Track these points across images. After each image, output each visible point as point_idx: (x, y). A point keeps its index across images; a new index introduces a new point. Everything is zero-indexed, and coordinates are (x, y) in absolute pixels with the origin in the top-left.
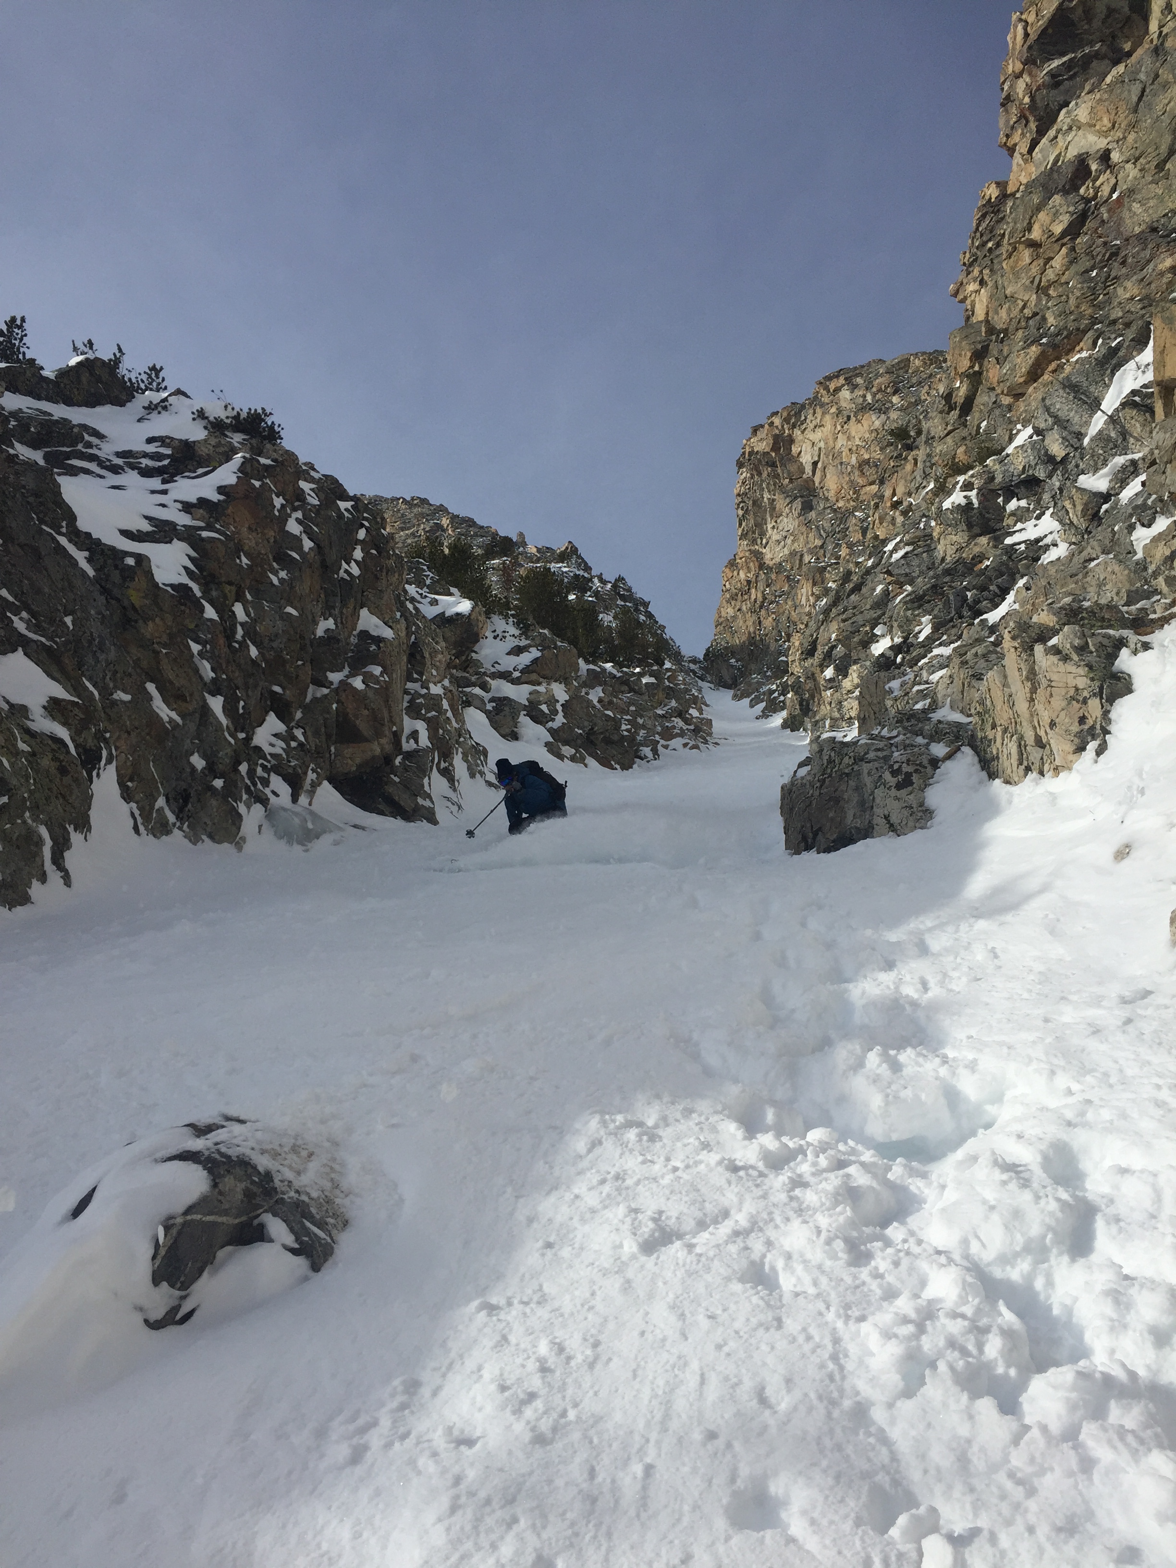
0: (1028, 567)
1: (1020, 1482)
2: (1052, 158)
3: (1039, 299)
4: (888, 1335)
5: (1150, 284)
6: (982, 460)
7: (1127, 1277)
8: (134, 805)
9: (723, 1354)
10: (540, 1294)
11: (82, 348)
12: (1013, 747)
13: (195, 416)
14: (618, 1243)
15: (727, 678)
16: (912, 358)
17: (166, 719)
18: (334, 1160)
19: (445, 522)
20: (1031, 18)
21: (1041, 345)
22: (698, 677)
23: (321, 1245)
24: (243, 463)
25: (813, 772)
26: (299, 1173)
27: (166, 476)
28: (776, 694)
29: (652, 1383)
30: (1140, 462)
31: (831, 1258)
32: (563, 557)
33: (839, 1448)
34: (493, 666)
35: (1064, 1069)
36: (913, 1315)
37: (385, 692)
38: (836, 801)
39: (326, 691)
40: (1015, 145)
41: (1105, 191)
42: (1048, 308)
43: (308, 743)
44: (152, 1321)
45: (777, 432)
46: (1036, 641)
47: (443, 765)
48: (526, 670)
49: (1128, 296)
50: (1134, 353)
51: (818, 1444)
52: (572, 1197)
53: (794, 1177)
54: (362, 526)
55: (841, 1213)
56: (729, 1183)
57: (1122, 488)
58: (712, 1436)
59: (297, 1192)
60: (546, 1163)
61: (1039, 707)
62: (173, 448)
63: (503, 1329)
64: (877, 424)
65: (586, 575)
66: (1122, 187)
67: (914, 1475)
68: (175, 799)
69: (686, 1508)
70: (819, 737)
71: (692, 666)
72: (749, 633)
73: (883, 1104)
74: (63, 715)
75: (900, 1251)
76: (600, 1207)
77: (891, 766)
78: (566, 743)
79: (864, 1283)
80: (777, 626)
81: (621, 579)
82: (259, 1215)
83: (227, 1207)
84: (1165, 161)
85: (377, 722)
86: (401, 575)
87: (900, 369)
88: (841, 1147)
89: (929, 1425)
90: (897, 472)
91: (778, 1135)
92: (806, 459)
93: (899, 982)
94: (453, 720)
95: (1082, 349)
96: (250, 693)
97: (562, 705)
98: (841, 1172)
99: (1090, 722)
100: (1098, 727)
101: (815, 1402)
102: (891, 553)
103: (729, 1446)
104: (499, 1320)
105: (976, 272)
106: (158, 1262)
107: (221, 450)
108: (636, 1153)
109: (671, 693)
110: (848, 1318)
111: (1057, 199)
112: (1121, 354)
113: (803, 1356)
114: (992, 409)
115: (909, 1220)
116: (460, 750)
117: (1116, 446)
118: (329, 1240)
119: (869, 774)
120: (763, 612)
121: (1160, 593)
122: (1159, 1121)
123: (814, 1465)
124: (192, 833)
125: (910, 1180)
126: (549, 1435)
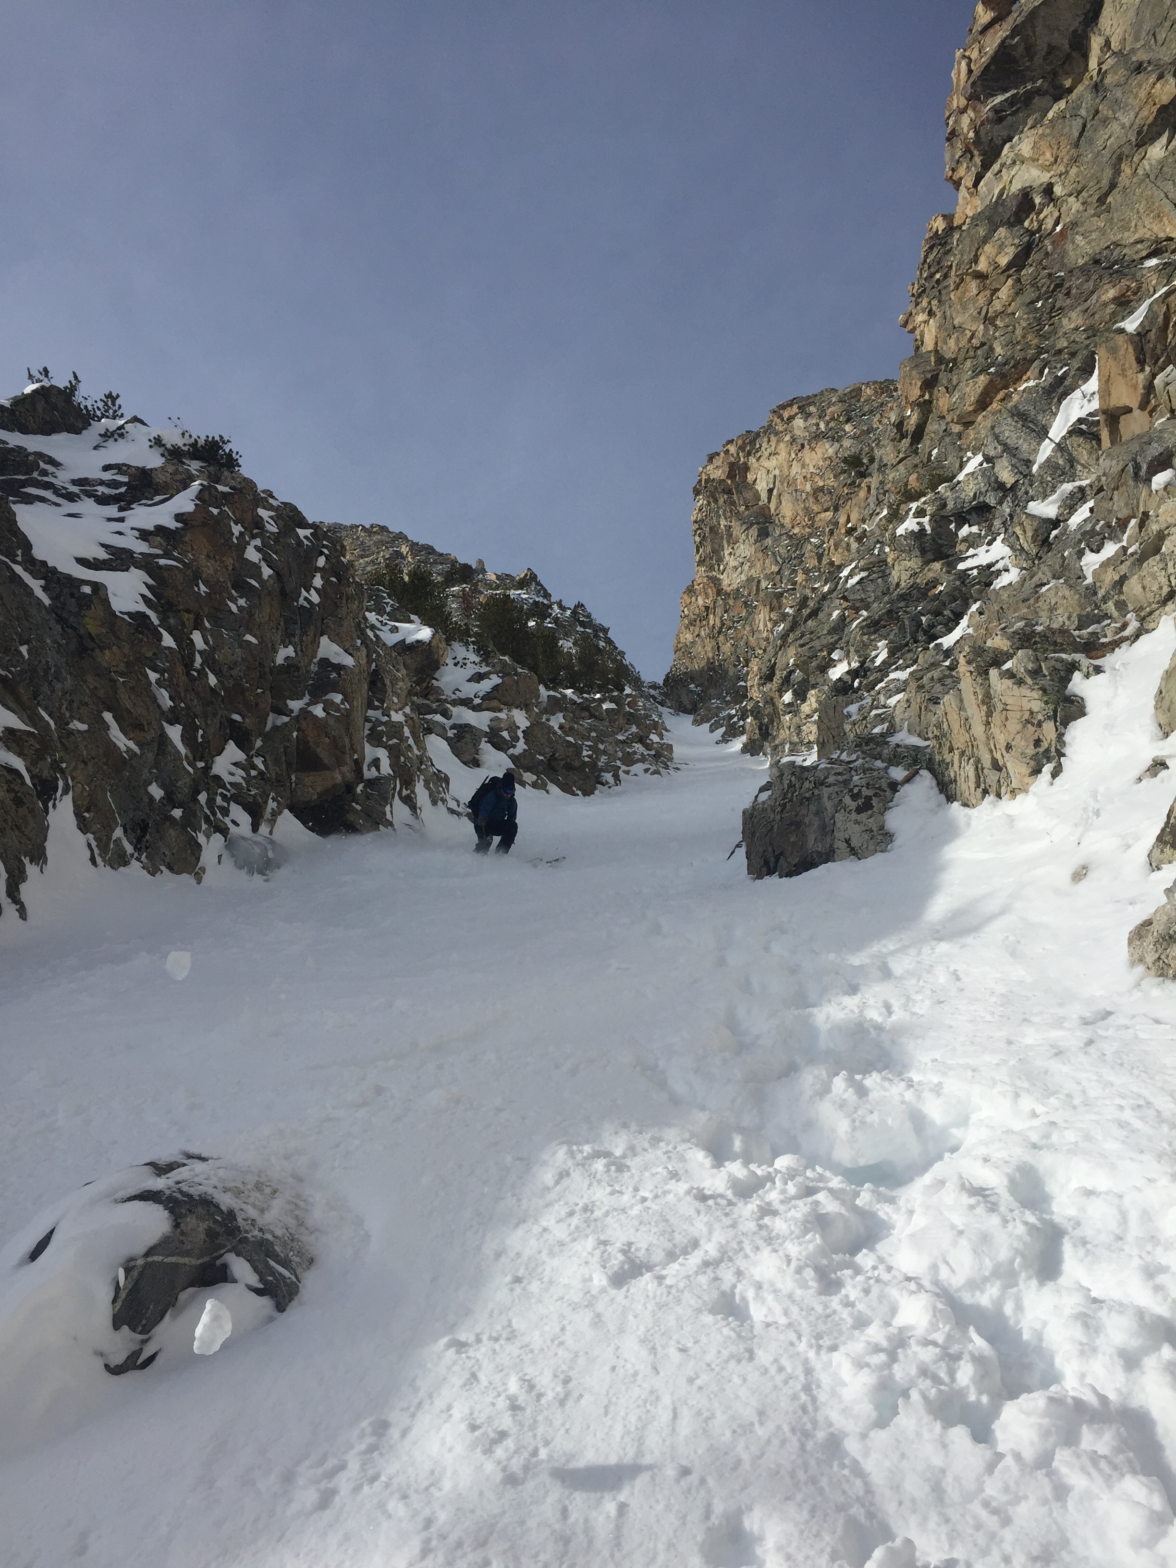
0: (980, 592)
1: (995, 1512)
2: (996, 192)
3: (986, 329)
4: (860, 1364)
5: (1093, 314)
6: (934, 487)
7: (1095, 1301)
8: (90, 836)
9: (695, 1387)
10: (509, 1329)
11: (38, 376)
12: (970, 770)
13: (152, 444)
14: (587, 1276)
15: (686, 702)
16: (863, 387)
17: (123, 748)
18: (298, 1196)
19: (404, 549)
20: (974, 55)
21: (989, 374)
22: (658, 702)
23: (286, 1284)
24: (201, 491)
25: (773, 797)
26: (262, 1211)
27: (122, 503)
28: (735, 719)
29: (624, 1419)
30: (1087, 489)
31: (801, 1287)
32: (522, 584)
33: (814, 1481)
34: (454, 693)
35: (1028, 1091)
36: (884, 1344)
37: (346, 719)
38: (797, 825)
39: (286, 719)
40: (961, 179)
41: (1049, 224)
42: (996, 339)
43: (268, 772)
44: (112, 1366)
45: (733, 459)
46: (991, 665)
47: (405, 792)
48: (487, 697)
49: (1072, 326)
50: (1080, 382)
51: (792, 1477)
52: (540, 1230)
53: (763, 1204)
54: (322, 553)
55: (811, 1241)
56: (699, 1212)
57: (1071, 514)
58: (685, 1472)
59: (261, 1230)
60: (513, 1195)
61: (995, 730)
62: (130, 476)
63: (473, 1367)
64: (831, 451)
65: (546, 602)
66: (1066, 219)
67: (889, 1507)
68: (133, 830)
69: (661, 1547)
70: (779, 761)
71: (652, 692)
72: (708, 659)
73: (849, 1130)
74: (18, 745)
75: (870, 1278)
76: (568, 1239)
77: (851, 790)
78: (528, 769)
79: (835, 1312)
80: (735, 652)
81: (580, 605)
82: (222, 1255)
83: (189, 1247)
84: (1107, 195)
85: (337, 748)
86: (361, 602)
87: (853, 397)
88: (809, 1173)
89: (903, 1456)
90: (851, 499)
91: (746, 1163)
92: (762, 487)
93: (863, 1006)
94: (415, 747)
95: (1029, 379)
96: (209, 722)
97: (523, 732)
98: (810, 1199)
99: (1045, 745)
100: (1053, 749)
101: (788, 1434)
102: (847, 578)
103: (703, 1481)
104: (468, 1358)
105: (924, 304)
106: (119, 1305)
107: (179, 477)
108: (604, 1184)
109: (632, 719)
110: (819, 1347)
111: (1002, 232)
112: (1067, 382)
113: (775, 1387)
114: (942, 438)
115: (878, 1246)
116: (422, 777)
117: (1063, 473)
118: (295, 1280)
119: (829, 798)
120: (721, 638)
121: (1110, 617)
122: (1123, 1142)
123: (788, 1499)
124: (150, 865)
125: (878, 1206)
126: (520, 1473)
